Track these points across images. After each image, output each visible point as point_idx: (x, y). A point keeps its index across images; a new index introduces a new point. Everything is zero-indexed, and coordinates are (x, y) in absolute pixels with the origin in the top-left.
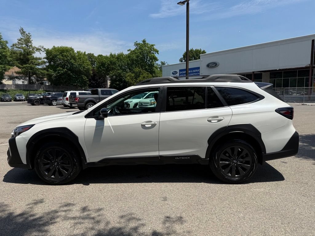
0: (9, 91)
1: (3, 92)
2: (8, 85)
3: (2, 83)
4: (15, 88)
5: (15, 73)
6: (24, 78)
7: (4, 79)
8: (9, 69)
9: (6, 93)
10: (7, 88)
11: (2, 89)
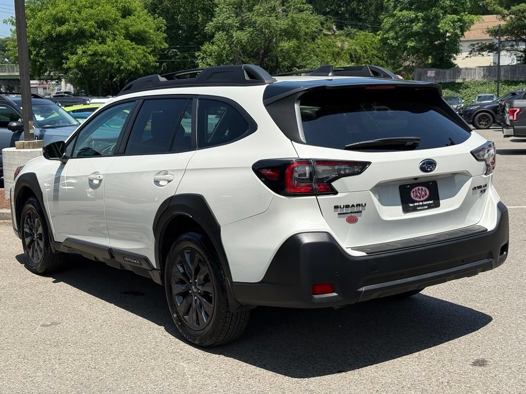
0: (467, 87)
1: (452, 90)
2: (466, 69)
3: (453, 65)
4: (484, 77)
5: (488, 32)
6: (512, 46)
7: (457, 51)
8: (472, 22)
9: (459, 92)
10: (464, 79)
11: (452, 80)
